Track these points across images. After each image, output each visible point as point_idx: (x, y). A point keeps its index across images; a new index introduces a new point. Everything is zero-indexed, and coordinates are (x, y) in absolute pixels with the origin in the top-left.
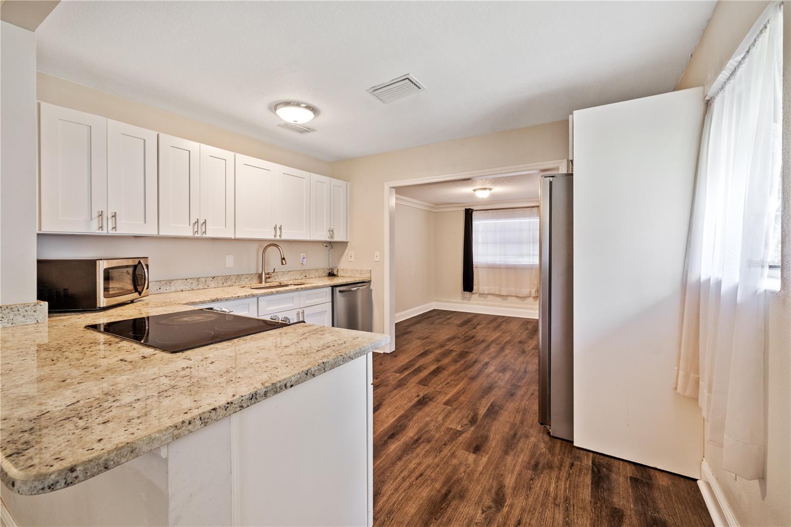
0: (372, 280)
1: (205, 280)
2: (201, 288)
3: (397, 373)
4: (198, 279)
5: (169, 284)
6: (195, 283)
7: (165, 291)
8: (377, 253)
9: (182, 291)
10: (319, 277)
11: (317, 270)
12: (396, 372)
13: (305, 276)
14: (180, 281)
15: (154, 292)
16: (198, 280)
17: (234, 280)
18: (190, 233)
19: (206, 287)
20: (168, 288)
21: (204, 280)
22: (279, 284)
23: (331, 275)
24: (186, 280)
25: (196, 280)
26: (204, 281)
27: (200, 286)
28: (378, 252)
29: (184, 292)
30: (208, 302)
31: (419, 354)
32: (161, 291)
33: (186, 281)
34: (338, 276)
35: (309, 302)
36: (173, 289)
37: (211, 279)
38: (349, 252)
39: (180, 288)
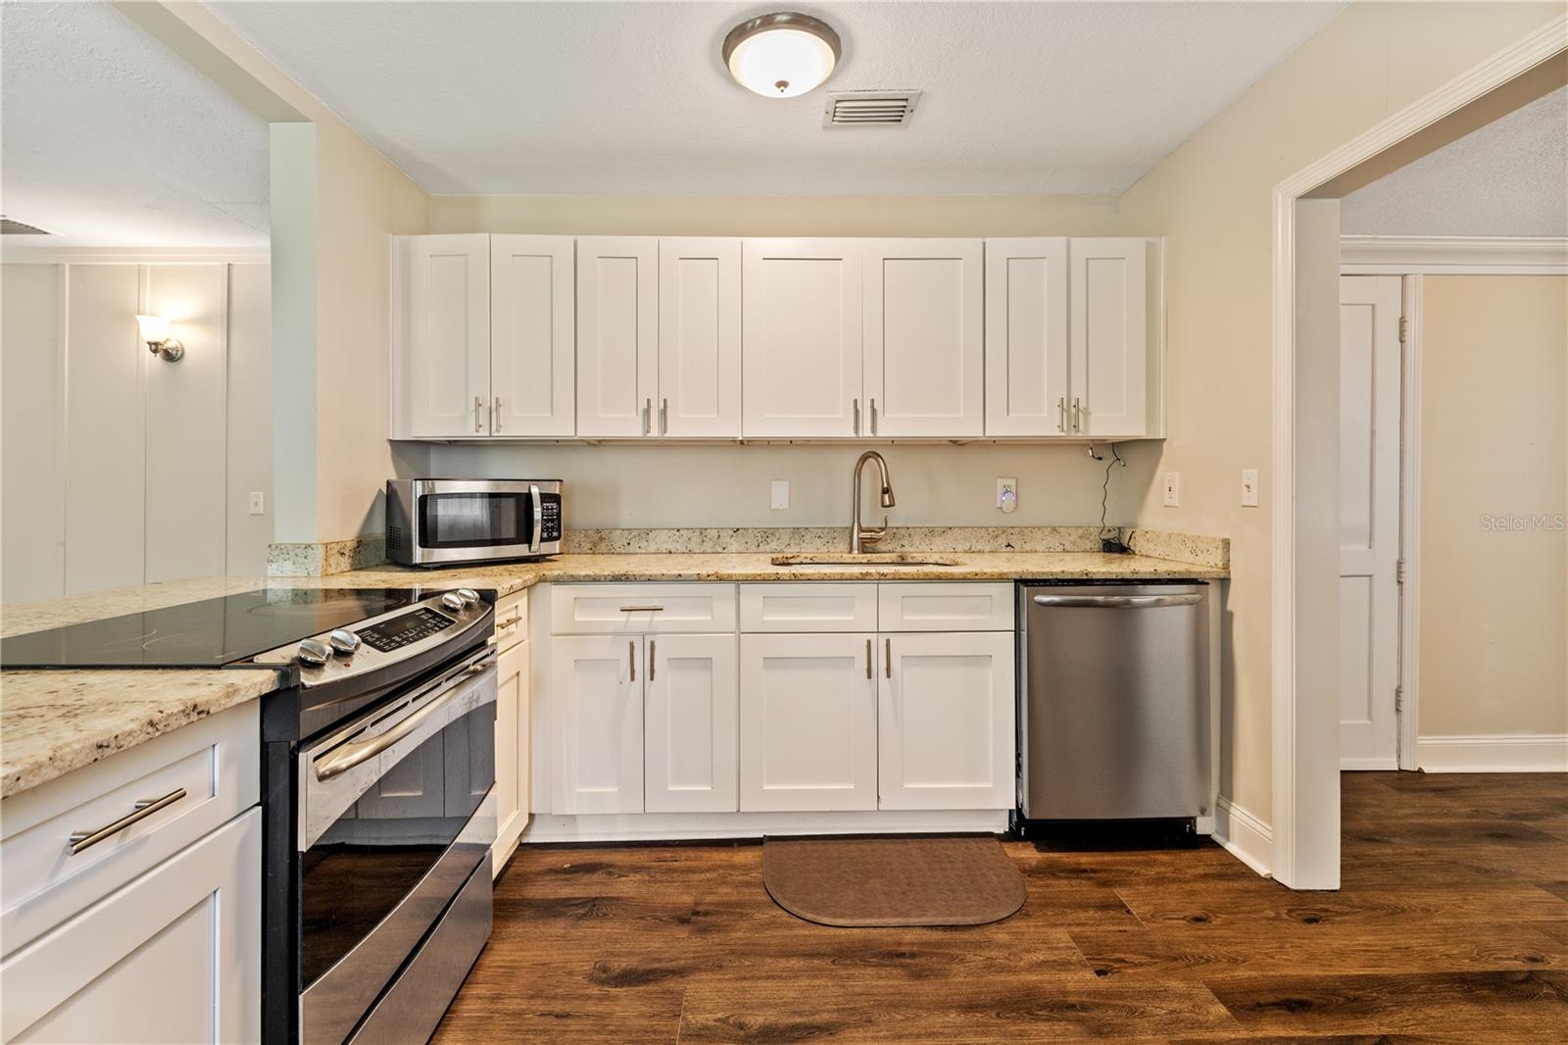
0: (1232, 576)
1: (717, 535)
2: (709, 550)
3: (1225, 1003)
4: (702, 531)
5: (644, 535)
6: (696, 539)
7: (638, 550)
8: (1250, 474)
9: (670, 552)
10: (1064, 551)
11: (1054, 529)
12: (1222, 994)
13: (1009, 545)
14: (666, 531)
15: (618, 550)
16: (701, 533)
17: (785, 539)
18: (635, 431)
19: (720, 550)
20: (643, 544)
21: (714, 533)
22: (899, 560)
23: (1115, 546)
24: (678, 531)
25: (697, 532)
26: (715, 539)
27: (708, 547)
28: (1255, 471)
29: (672, 555)
30: (605, 580)
31: (1466, 966)
32: (631, 549)
33: (677, 534)
34: (1134, 553)
35: (913, 620)
36: (653, 548)
37: (731, 532)
38: (1166, 474)
39: (666, 546)
